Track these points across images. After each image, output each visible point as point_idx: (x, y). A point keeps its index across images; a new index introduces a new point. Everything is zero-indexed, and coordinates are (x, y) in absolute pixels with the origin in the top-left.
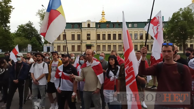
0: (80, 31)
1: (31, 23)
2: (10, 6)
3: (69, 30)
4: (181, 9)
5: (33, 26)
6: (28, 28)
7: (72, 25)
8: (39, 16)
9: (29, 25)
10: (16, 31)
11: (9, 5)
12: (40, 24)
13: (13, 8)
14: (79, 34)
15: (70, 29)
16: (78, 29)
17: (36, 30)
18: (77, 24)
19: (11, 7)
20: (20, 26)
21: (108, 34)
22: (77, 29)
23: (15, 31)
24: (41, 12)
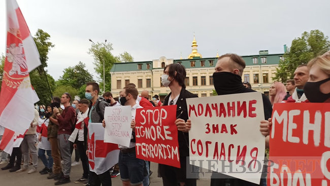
0: (150, 74)
1: (83, 64)
2: (48, 43)
3: (133, 73)
4: (305, 33)
5: (85, 69)
6: (78, 72)
7: (139, 65)
8: (93, 54)
9: (80, 68)
10: (62, 77)
11: (46, 41)
12: (95, 66)
13: (52, 45)
14: (148, 78)
15: (136, 72)
16: (147, 71)
17: (90, 75)
18: (145, 63)
19: (50, 44)
20: (67, 70)
21: (194, 77)
22: (145, 71)
23: (60, 77)
24: (96, 49)
